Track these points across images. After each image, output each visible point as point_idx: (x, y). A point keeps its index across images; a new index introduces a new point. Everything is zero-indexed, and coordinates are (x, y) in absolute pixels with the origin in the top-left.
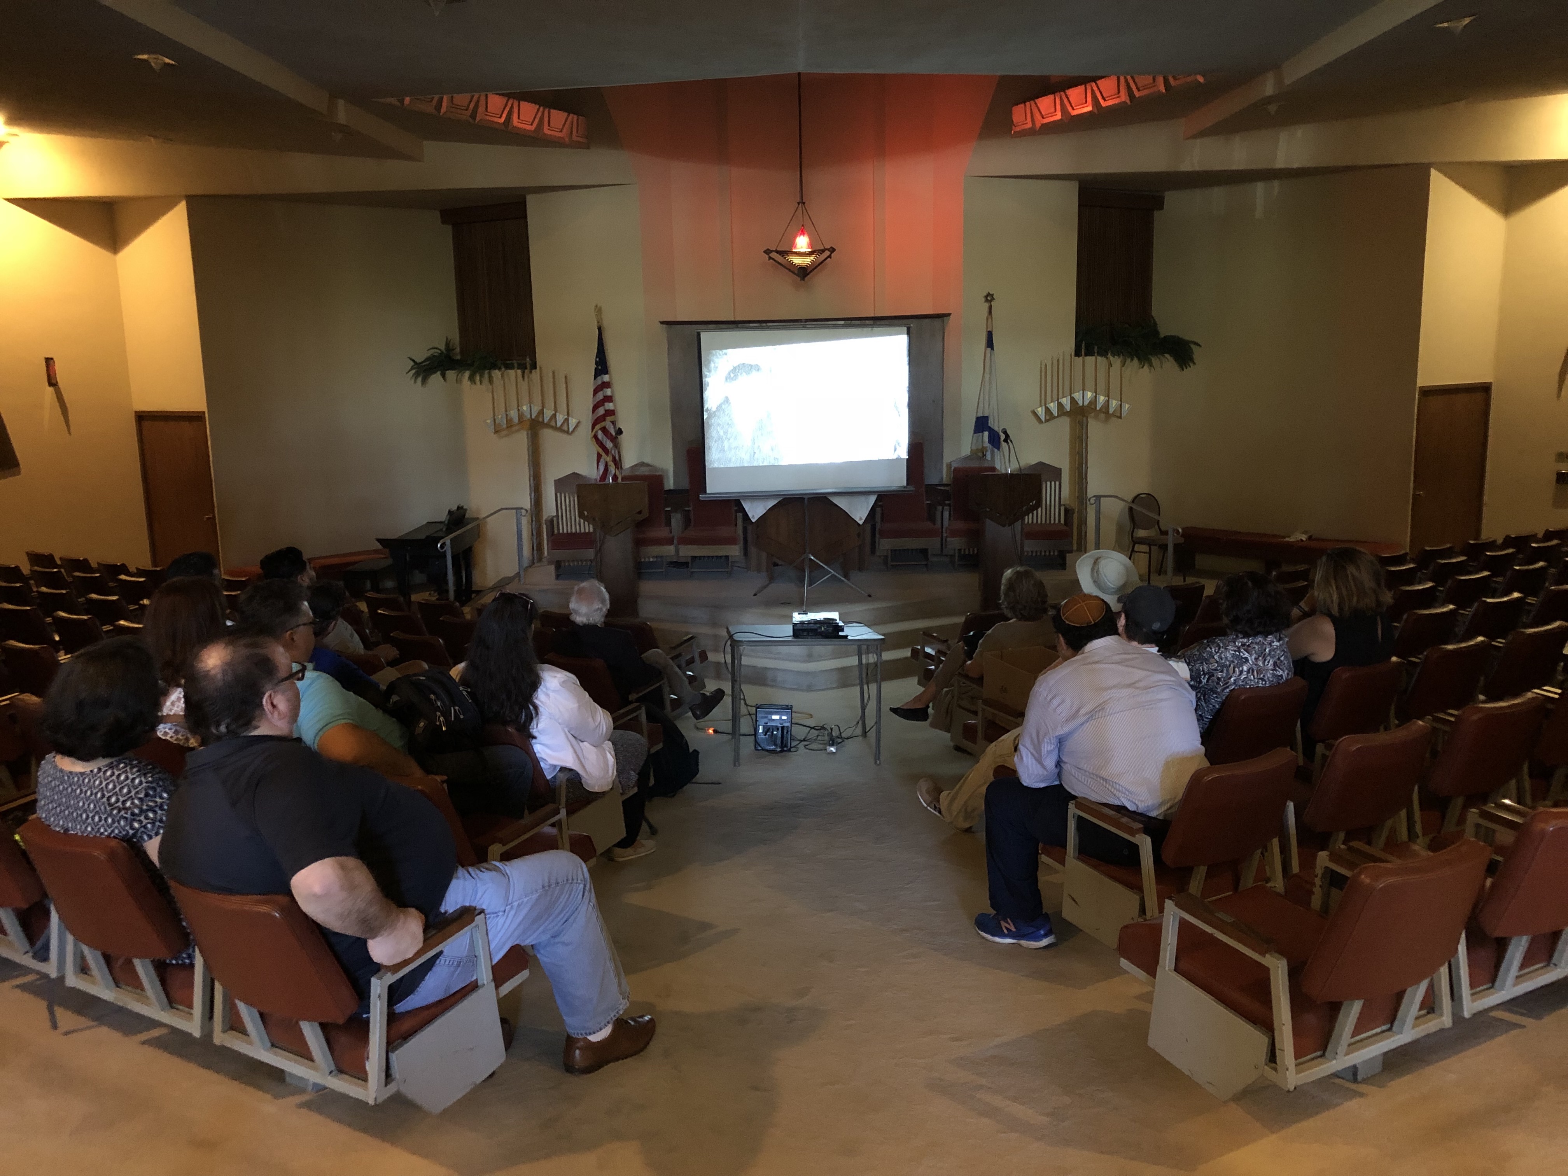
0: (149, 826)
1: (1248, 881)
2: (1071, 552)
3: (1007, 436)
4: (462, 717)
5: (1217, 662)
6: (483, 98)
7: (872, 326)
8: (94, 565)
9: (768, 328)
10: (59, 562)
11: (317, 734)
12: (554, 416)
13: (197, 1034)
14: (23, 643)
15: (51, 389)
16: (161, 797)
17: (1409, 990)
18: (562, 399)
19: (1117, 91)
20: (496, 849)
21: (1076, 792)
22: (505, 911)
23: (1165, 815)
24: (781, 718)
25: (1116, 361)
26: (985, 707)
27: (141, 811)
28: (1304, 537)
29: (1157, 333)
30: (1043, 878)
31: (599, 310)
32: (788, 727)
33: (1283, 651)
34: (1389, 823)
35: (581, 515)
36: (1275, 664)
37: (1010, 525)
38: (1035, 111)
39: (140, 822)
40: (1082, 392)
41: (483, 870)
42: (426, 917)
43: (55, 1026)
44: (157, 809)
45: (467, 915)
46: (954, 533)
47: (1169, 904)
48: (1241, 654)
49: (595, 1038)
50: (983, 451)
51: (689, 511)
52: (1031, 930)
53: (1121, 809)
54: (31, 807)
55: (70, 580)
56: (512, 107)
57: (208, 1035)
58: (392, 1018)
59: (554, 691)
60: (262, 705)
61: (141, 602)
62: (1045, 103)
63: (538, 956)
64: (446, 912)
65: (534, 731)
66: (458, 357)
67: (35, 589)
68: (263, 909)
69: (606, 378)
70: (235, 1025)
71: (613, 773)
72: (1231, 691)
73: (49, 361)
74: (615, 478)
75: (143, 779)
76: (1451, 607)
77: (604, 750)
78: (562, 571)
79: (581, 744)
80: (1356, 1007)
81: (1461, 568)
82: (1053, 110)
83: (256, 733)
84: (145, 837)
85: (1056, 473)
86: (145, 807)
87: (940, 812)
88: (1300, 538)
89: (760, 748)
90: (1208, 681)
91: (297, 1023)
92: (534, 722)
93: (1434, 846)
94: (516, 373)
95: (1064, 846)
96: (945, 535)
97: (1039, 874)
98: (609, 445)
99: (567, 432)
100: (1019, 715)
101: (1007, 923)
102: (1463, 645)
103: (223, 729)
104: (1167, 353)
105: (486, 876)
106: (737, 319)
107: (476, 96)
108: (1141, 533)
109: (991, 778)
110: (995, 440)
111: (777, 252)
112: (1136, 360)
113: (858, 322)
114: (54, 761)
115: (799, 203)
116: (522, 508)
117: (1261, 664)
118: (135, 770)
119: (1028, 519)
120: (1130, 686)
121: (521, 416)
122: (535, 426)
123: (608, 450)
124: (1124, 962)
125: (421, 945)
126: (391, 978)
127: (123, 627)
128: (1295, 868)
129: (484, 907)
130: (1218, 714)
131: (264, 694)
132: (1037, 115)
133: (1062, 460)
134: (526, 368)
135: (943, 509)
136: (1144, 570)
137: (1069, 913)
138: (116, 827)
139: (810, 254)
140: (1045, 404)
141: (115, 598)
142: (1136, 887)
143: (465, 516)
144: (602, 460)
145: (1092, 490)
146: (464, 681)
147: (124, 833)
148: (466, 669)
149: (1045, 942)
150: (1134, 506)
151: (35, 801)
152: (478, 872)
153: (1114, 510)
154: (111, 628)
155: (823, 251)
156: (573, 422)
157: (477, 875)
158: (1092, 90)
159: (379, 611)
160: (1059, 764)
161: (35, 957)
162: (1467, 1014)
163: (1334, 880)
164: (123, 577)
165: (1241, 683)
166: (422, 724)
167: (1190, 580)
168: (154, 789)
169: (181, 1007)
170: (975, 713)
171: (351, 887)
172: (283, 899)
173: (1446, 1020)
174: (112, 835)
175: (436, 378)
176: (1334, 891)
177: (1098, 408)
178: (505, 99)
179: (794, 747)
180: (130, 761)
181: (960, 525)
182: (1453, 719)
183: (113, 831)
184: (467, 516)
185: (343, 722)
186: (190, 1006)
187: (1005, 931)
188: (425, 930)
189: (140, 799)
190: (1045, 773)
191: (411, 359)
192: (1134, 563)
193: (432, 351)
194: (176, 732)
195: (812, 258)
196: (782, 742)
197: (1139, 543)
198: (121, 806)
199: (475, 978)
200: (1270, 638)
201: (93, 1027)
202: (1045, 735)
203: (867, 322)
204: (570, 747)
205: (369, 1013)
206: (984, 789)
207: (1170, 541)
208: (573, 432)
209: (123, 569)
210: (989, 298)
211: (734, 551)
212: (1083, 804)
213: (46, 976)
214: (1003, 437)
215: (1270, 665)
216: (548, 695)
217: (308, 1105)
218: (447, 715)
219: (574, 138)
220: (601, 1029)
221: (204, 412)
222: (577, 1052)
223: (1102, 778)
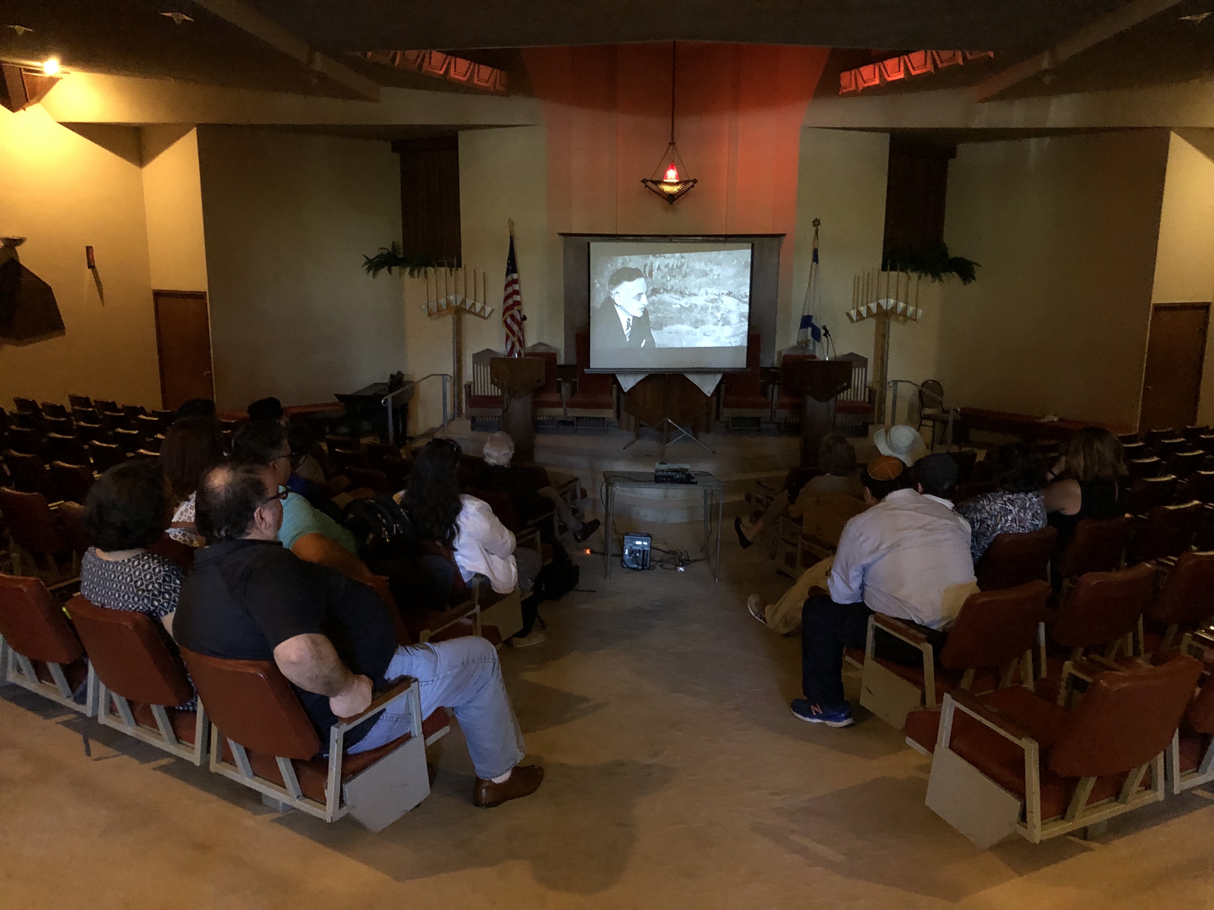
0: (165, 604)
1: (1007, 682)
2: (873, 423)
3: (827, 331)
4: (401, 532)
5: (987, 512)
6: (427, 56)
7: (724, 242)
8: (119, 406)
9: (643, 241)
10: (93, 404)
11: (292, 540)
12: (474, 304)
13: (197, 764)
14: (66, 463)
15: (90, 271)
16: (176, 584)
17: (1133, 771)
18: (481, 293)
19: (924, 62)
20: (426, 633)
21: (874, 607)
22: (433, 681)
23: (944, 629)
24: (642, 544)
25: (914, 276)
26: (804, 541)
27: (160, 592)
28: (1055, 419)
29: (946, 254)
30: (846, 674)
31: (511, 223)
32: (647, 551)
33: (1040, 505)
34: (1119, 642)
35: (492, 382)
36: (1033, 515)
37: (826, 401)
38: (859, 76)
39: (159, 601)
40: (886, 299)
41: (417, 648)
42: (374, 681)
43: (88, 752)
44: (172, 592)
45: (405, 681)
46: (781, 406)
47: (947, 696)
48: (1007, 507)
49: (497, 780)
50: (807, 342)
51: (576, 382)
52: (835, 713)
53: (910, 623)
54: (77, 586)
55: (101, 417)
56: (449, 63)
57: (206, 764)
58: (346, 758)
59: (473, 515)
60: (253, 517)
61: (156, 436)
62: (867, 71)
63: (457, 716)
64: (389, 679)
65: (456, 545)
66: (401, 256)
67: (75, 423)
68: (252, 671)
69: (515, 276)
70: (227, 758)
71: (515, 580)
72: (998, 535)
73: (89, 249)
74: (519, 354)
75: (162, 569)
76: (1173, 477)
77: (509, 562)
78: (475, 425)
79: (492, 556)
80: (1091, 783)
81: (1181, 447)
82: (873, 76)
83: (249, 537)
84: (163, 613)
85: (863, 362)
86: (163, 590)
87: (765, 620)
88: (1052, 420)
89: (625, 566)
90: (980, 527)
91: (274, 758)
92: (457, 538)
93: (1156, 661)
94: (446, 269)
95: (863, 649)
96: (774, 407)
97: (842, 671)
98: (515, 328)
99: (484, 317)
100: (833, 549)
101: (816, 707)
102: (1182, 506)
103: (223, 533)
104: (954, 271)
105: (421, 653)
106: (619, 233)
107: (423, 51)
108: (927, 411)
109: (807, 596)
110: (816, 334)
111: (651, 181)
112: (929, 276)
113: (713, 238)
114: (95, 552)
115: (670, 144)
116: (447, 375)
117: (1022, 515)
118: (156, 561)
119: (842, 396)
120: (920, 528)
121: (448, 303)
122: (459, 312)
123: (515, 332)
124: (909, 740)
125: (370, 704)
126: (346, 727)
127: (142, 454)
128: (1044, 674)
129: (418, 677)
130: (987, 552)
131: (255, 509)
132: (860, 81)
133: (868, 352)
134: (454, 267)
135: (774, 387)
136: (929, 440)
137: (864, 702)
138: (141, 604)
139: (677, 184)
140: (857, 307)
141: (136, 432)
142: (919, 683)
143: (402, 380)
144: (510, 340)
145: (891, 376)
146: (404, 504)
147: (147, 609)
148: (406, 495)
149: (845, 723)
150: (924, 389)
151: (80, 582)
152: (414, 649)
153: (907, 392)
154: (133, 455)
155: (688, 182)
156: (488, 309)
157: (412, 651)
158: (905, 61)
159: (337, 450)
160: (862, 586)
161: (75, 700)
162: (1176, 791)
163: (1076, 683)
164: (142, 417)
165: (1005, 529)
166: (371, 536)
167: (965, 449)
168: (170, 577)
169: (184, 742)
170: (795, 545)
171: (319, 657)
172: (265, 664)
173: (1160, 795)
174: (137, 611)
175: (384, 271)
176: (1076, 692)
177: (898, 313)
178: (444, 56)
179: (652, 566)
180: (152, 554)
181: (786, 400)
182: (1173, 564)
183: (138, 607)
184: (405, 379)
185: (313, 532)
186: (193, 742)
187: (814, 714)
188: (374, 692)
189: (160, 584)
190: (850, 592)
191: (365, 257)
192: (921, 435)
193: (382, 251)
194: (184, 535)
195: (679, 187)
196: (643, 561)
197: (925, 419)
198: (145, 588)
199: (409, 730)
200: (1030, 495)
201: (119, 755)
202: (853, 563)
203: (720, 238)
204: (483, 558)
205: (328, 753)
206: (801, 604)
207: (951, 419)
208: (487, 317)
209: (142, 410)
210: (816, 223)
211: (609, 414)
212: (880, 618)
213: (83, 716)
214: (823, 332)
215: (1029, 516)
216: (467, 518)
217: (279, 821)
218: (390, 530)
219: (498, 87)
220: (502, 774)
221: (206, 292)
222: (484, 791)
223: (896, 598)
